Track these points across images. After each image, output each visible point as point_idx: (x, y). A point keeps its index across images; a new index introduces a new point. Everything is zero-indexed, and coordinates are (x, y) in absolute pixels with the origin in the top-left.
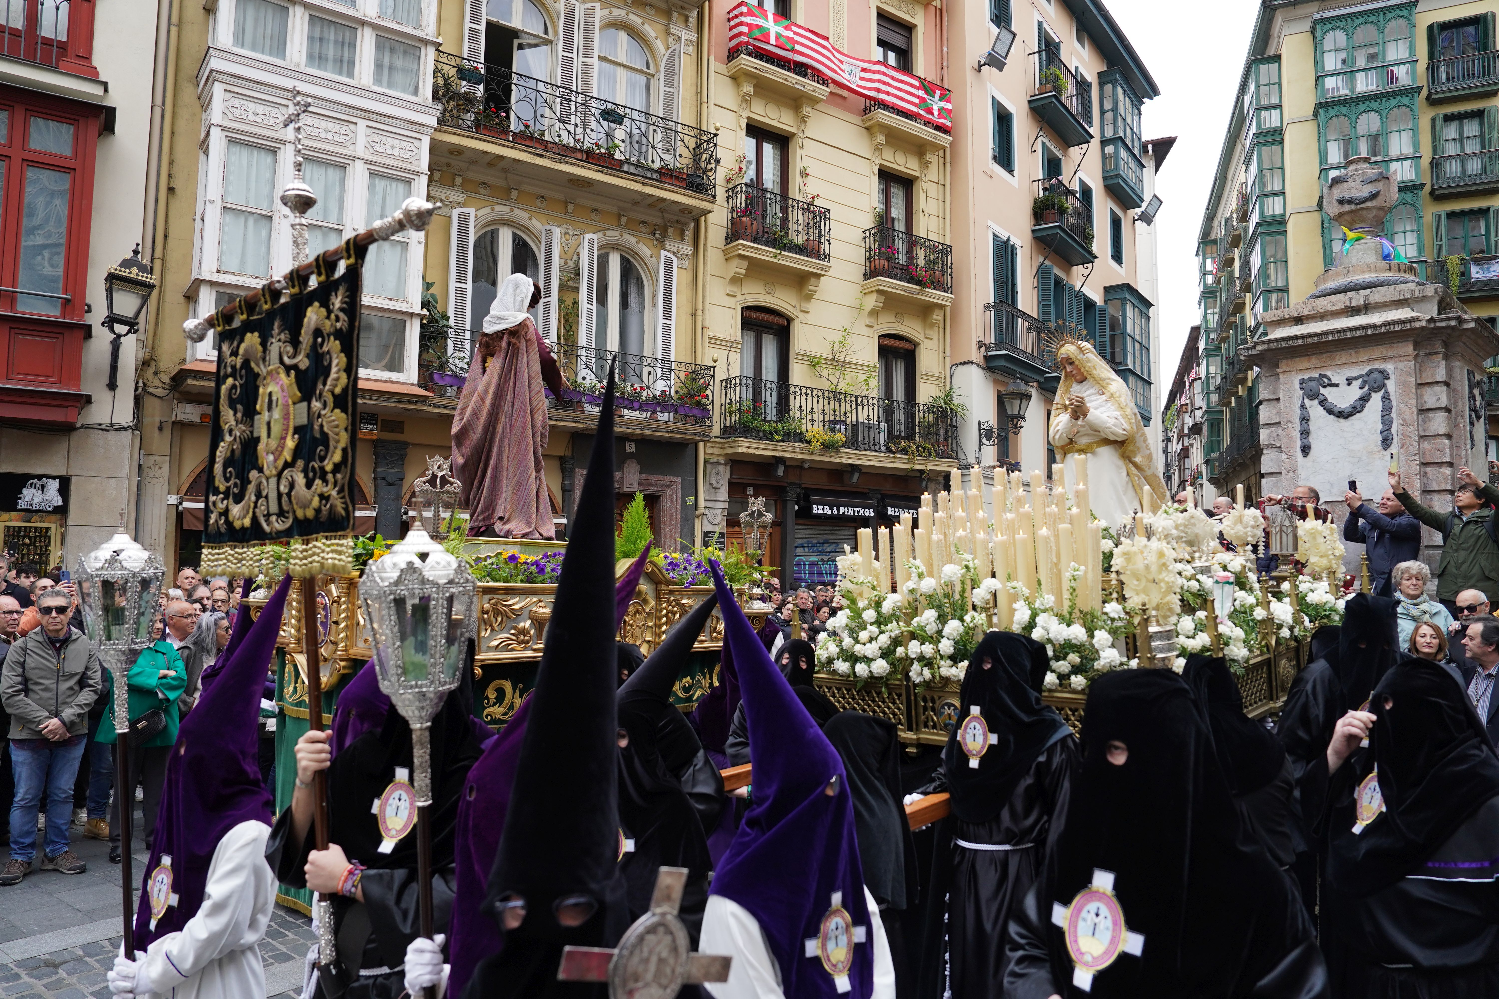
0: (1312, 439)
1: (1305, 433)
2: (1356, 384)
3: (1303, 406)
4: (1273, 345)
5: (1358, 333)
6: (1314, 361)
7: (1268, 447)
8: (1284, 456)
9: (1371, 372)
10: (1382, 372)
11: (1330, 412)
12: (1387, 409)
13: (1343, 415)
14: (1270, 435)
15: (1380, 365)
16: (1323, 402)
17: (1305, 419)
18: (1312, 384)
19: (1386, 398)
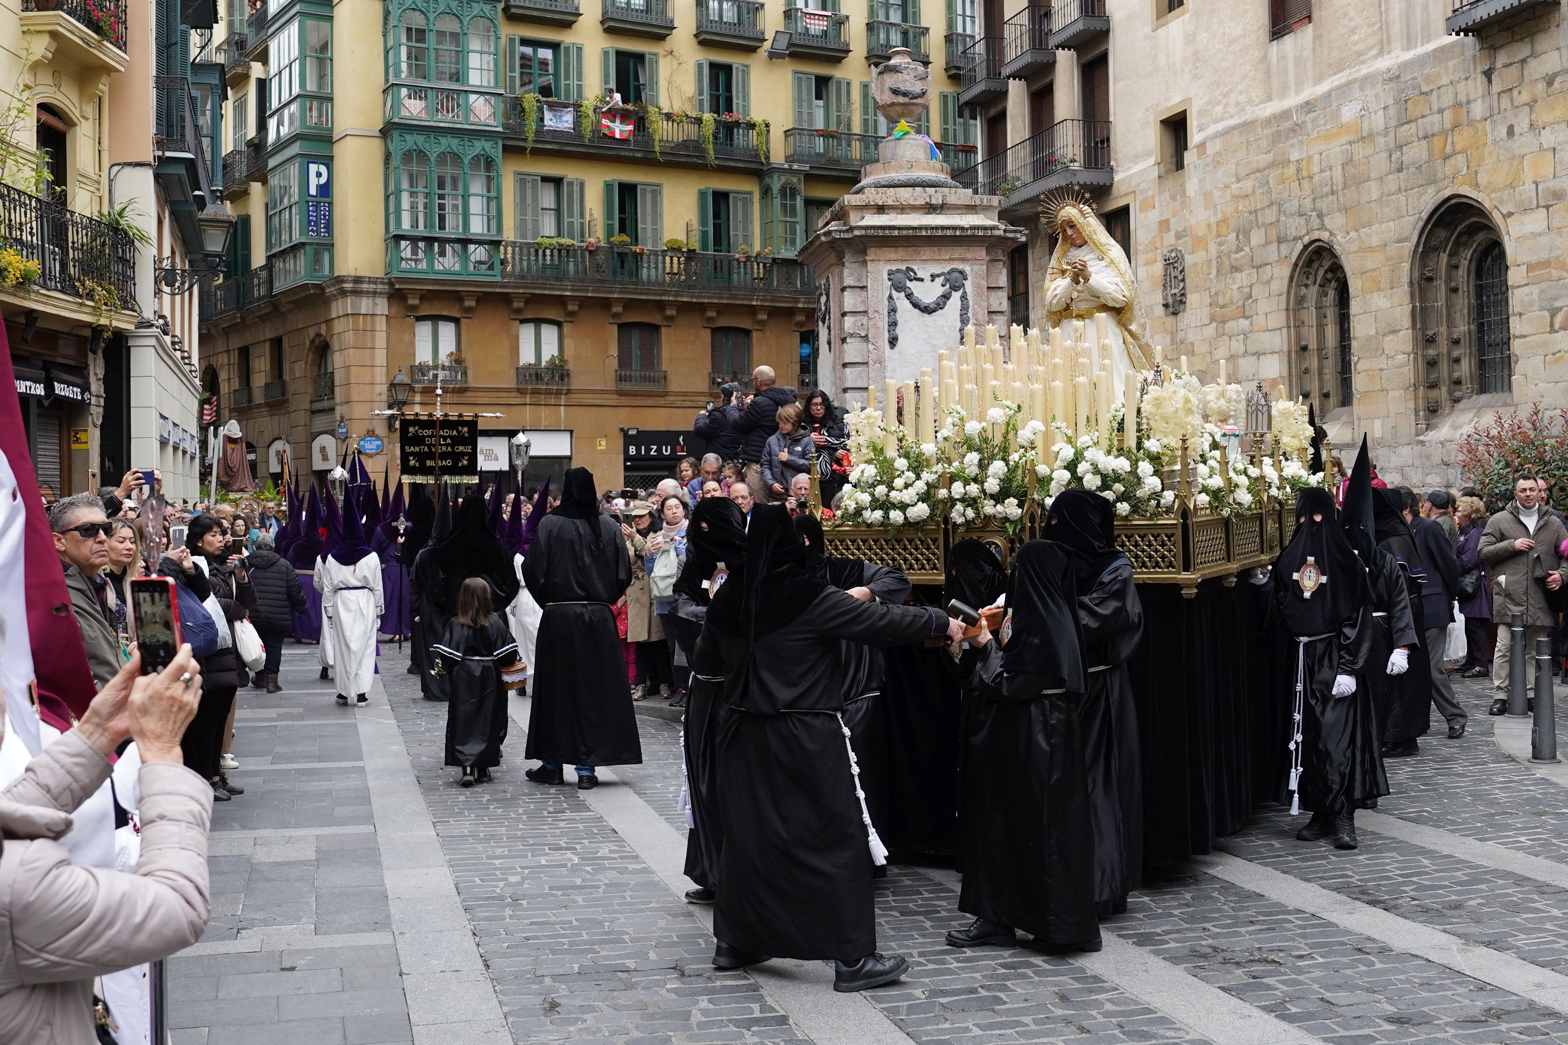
0: (899, 331)
1: (893, 324)
2: (939, 281)
3: (890, 297)
4: (871, 232)
5: (949, 233)
6: (901, 253)
7: (851, 335)
8: (871, 347)
9: (953, 270)
10: (961, 272)
11: (916, 305)
12: (965, 308)
13: (927, 310)
14: (854, 324)
15: (960, 266)
16: (909, 296)
17: (893, 310)
18: (900, 276)
19: (964, 297)
